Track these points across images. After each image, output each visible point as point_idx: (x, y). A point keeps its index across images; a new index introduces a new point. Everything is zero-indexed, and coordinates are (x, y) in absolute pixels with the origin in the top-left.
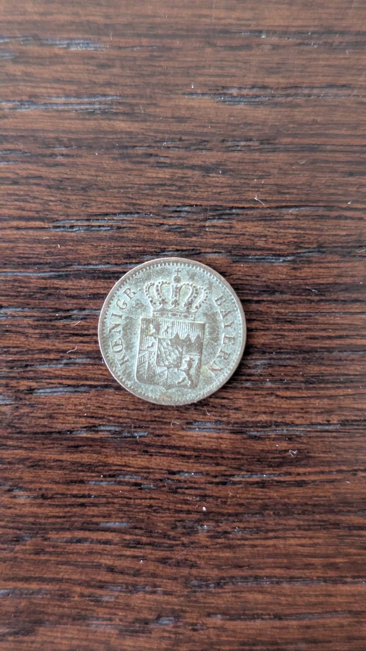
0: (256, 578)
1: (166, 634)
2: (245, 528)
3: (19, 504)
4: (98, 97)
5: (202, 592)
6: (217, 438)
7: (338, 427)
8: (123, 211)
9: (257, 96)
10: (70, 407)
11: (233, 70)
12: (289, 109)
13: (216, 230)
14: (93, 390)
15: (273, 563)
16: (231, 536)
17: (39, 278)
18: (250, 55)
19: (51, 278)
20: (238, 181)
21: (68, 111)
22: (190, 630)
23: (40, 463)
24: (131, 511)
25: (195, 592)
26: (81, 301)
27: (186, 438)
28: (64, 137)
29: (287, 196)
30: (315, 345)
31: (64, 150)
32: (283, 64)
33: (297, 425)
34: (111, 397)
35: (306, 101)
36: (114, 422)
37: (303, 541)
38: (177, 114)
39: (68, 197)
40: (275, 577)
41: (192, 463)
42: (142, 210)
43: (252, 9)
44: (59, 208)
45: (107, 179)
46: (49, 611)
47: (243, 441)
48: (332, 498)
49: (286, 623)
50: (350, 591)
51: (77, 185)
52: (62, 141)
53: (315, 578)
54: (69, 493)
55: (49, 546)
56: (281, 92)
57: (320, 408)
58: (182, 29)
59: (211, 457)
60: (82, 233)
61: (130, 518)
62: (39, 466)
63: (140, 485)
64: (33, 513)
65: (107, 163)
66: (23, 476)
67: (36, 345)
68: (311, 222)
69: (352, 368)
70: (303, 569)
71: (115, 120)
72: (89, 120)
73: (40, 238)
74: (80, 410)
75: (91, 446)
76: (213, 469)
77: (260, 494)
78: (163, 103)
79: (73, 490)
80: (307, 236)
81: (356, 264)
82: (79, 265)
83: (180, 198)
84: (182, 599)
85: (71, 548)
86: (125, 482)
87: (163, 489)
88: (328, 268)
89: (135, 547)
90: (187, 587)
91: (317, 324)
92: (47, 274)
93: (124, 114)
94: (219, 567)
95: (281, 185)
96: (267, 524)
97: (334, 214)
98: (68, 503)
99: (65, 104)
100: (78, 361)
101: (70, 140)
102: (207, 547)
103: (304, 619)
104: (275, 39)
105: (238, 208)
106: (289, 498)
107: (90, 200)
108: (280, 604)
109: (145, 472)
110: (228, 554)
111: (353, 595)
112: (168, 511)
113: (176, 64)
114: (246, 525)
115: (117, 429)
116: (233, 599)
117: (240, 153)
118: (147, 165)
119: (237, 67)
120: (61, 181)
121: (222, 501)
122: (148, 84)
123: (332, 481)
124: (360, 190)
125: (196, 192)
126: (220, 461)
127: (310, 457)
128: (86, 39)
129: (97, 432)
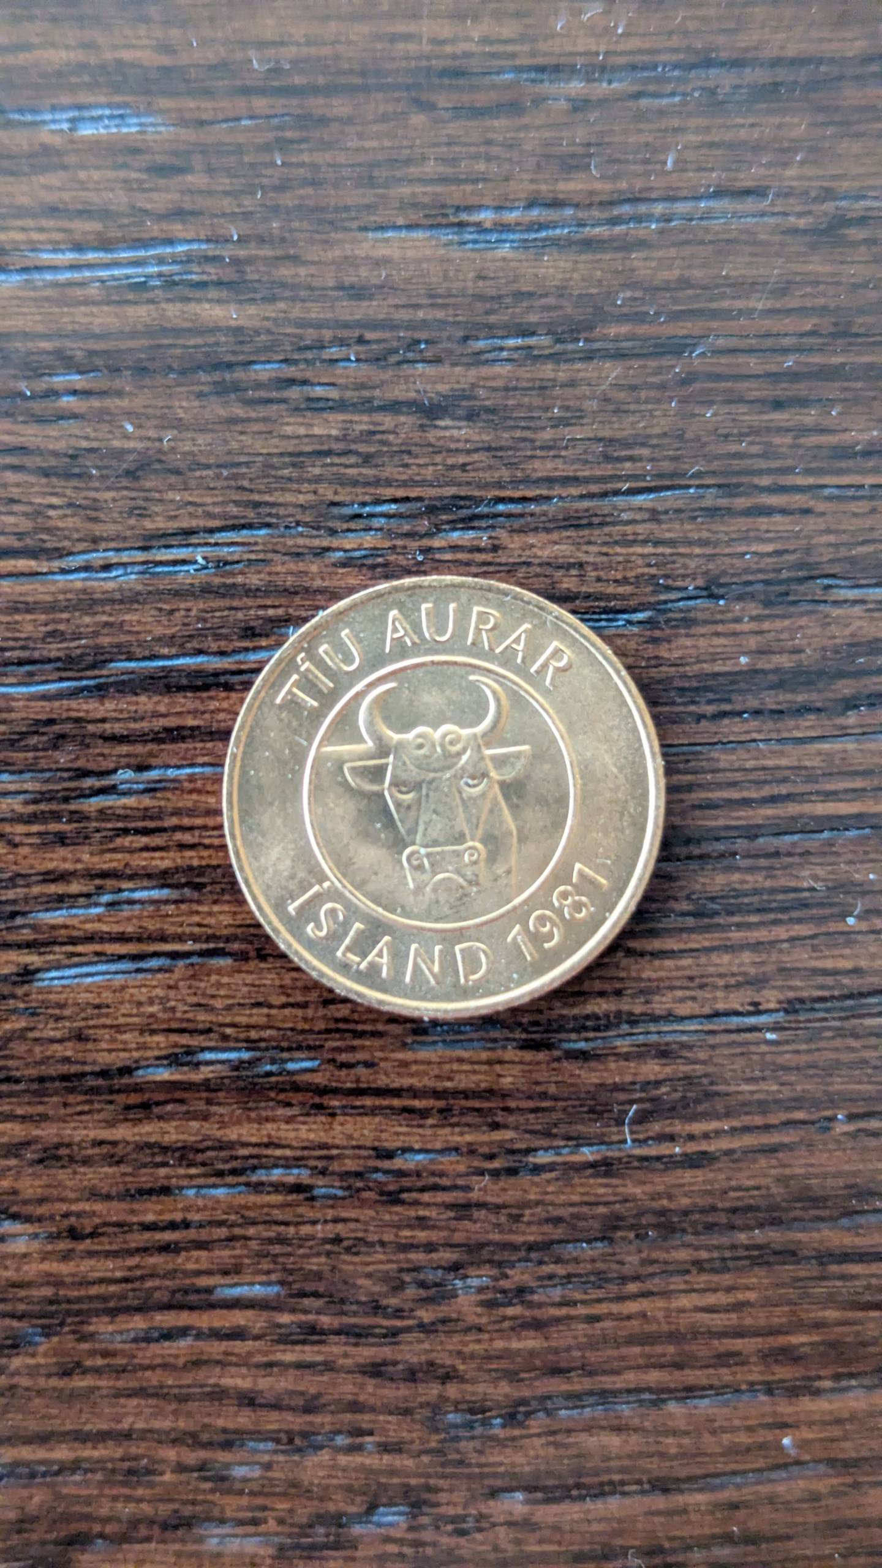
0: (605, 1396)
1: (392, 1548)
2: (569, 1276)
3: (14, 1256)
4: (153, 246)
5: (473, 1438)
6: (489, 1062)
7: (780, 1017)
8: (230, 522)
9: (541, 226)
10: (126, 1008)
11: (481, 166)
12: (620, 255)
13: (460, 556)
14: (181, 963)
15: (642, 1355)
16: (536, 1297)
17: (32, 698)
18: (519, 129)
19: (59, 696)
20: (506, 435)
21: (82, 284)
22: (450, 1534)
23: (63, 1152)
24: (290, 1255)
25: (456, 1439)
26: (140, 749)
27: (414, 1068)
28: (77, 349)
29: (628, 465)
30: (714, 823)
31: (76, 380)
32: (599, 145)
33: (683, 1019)
34: (225, 980)
35: (661, 232)
36: (237, 1040)
37: (711, 1299)
38: (348, 280)
39: (93, 494)
40: (649, 1390)
41: (433, 1126)
42: (277, 516)
43: (518, 15)
44: (70, 523)
45: (187, 447)
46: (104, 1511)
47: (555, 1065)
48: (774, 1190)
49: (680, 1500)
50: (831, 1412)
51: (114, 463)
52: (71, 358)
53: (744, 1387)
54: (135, 1219)
55: (93, 1353)
56: (596, 213)
57: (733, 975)
58: (351, 72)
59: (478, 1110)
60: (130, 579)
61: (291, 1272)
62: (58, 1158)
63: (308, 1188)
64: (49, 1275)
65: (184, 407)
66: (19, 1185)
67: (36, 862)
68: (687, 527)
69: (806, 873)
70: (714, 1366)
71: (199, 301)
72: (136, 303)
73: (30, 599)
74: (152, 1015)
75: (181, 1101)
76: (485, 1138)
77: (602, 1191)
78: (313, 253)
79: (145, 1212)
80: (681, 560)
81: (803, 621)
82: (129, 659)
83: (367, 484)
84: (425, 1459)
85: (148, 1354)
86: (271, 1184)
87: (366, 1195)
88: (734, 634)
89: (304, 1342)
90: (437, 1431)
91: (718, 771)
92: (53, 687)
93: (219, 284)
94: (512, 1376)
95: (611, 441)
96: (622, 1263)
97: (741, 503)
98: (133, 1245)
99: (73, 267)
100: (138, 895)
101: (92, 353)
102: (480, 1330)
103: (723, 1487)
104: (576, 87)
105: (511, 500)
106: (670, 1197)
107: (146, 499)
108: (662, 1455)
109: (319, 1158)
110: (530, 1342)
111: (839, 1421)
112: (378, 1248)
113: (342, 158)
114: (571, 1268)
115: (246, 1055)
116: (551, 1450)
117: (509, 367)
118: (283, 406)
119: (489, 159)
120: (73, 457)
121: (510, 1215)
122: (276, 209)
123: (773, 1150)
124: (802, 441)
125: (407, 466)
126: (498, 1119)
127: (717, 1094)
128: (118, 106)
129: (198, 1064)
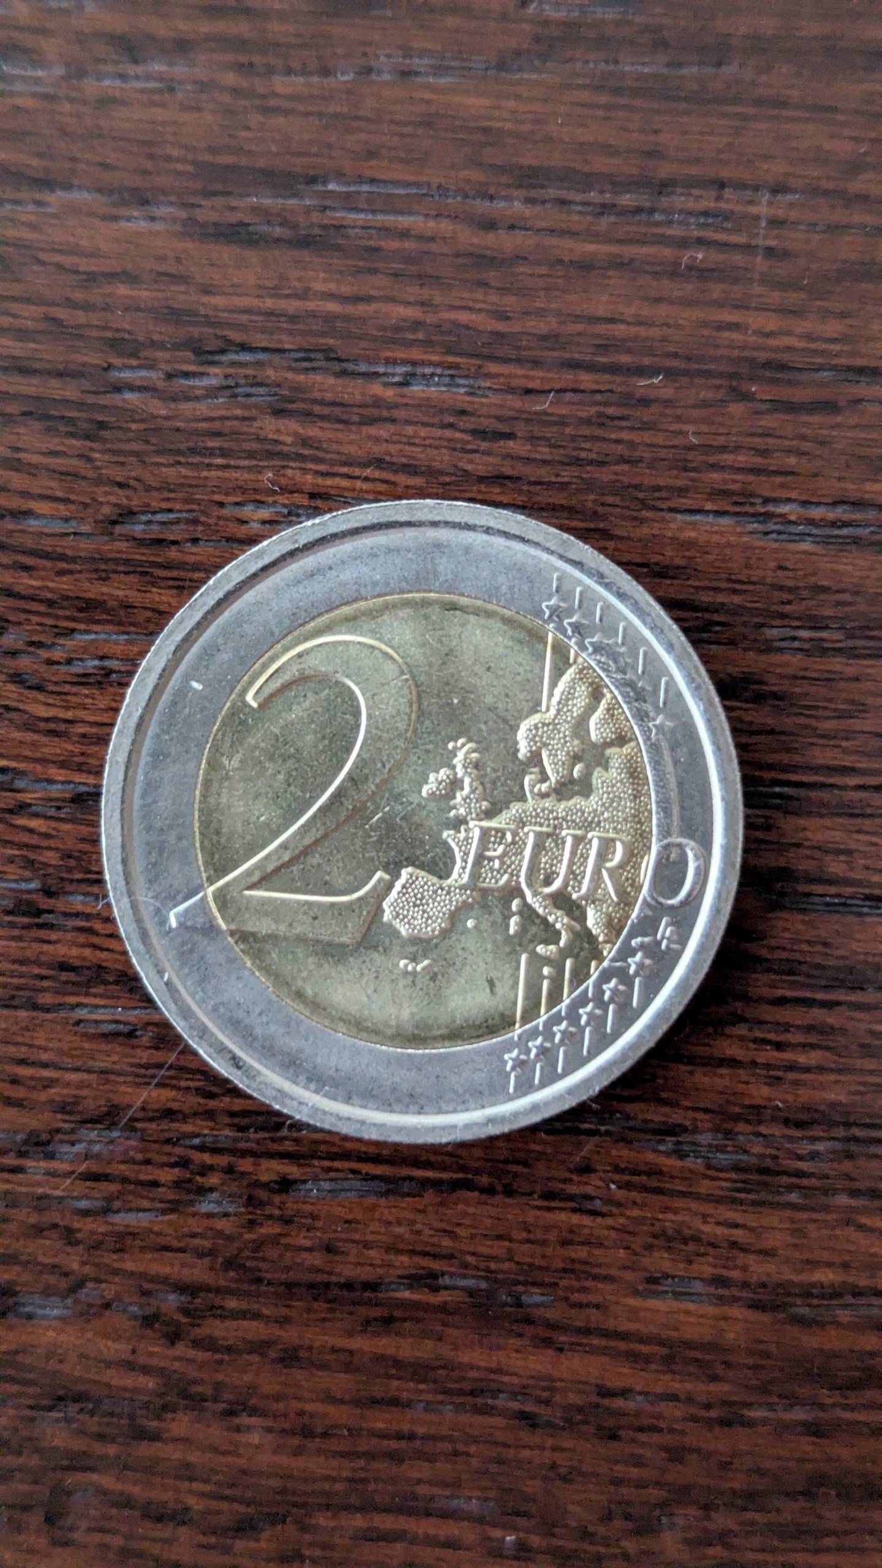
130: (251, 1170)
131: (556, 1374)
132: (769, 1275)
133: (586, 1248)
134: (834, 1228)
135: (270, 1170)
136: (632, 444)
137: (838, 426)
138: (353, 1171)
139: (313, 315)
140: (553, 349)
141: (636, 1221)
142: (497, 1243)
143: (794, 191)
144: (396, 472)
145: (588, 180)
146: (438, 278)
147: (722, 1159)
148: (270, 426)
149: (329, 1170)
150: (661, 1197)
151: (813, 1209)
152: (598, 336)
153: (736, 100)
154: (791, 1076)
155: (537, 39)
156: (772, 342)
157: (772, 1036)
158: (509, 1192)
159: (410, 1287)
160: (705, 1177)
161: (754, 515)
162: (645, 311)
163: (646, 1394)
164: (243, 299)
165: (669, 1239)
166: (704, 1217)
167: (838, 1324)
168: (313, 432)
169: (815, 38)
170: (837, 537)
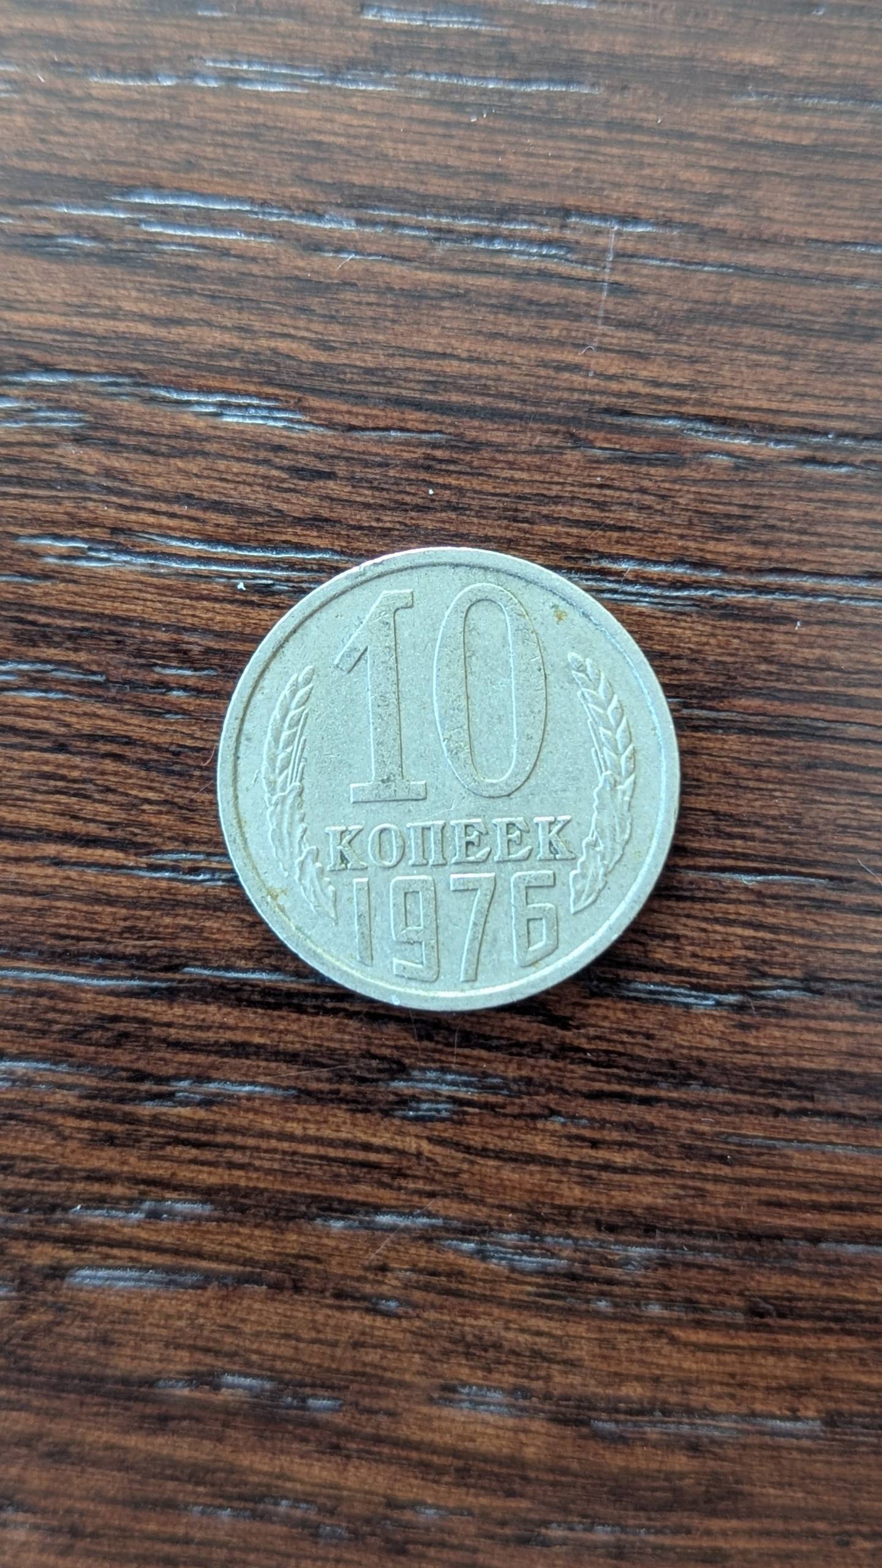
130: (24, 1252)
131: (342, 1482)
132: (572, 1386)
133: (380, 1351)
134: (644, 1340)
135: (43, 1255)
136: (461, 491)
137: (682, 480)
138: (131, 1259)
139: (121, 337)
140: (378, 384)
141: (435, 1324)
142: (283, 1341)
143: (647, 223)
144: (205, 509)
145: (423, 204)
146: (258, 302)
147: (529, 1262)
148: (71, 454)
149: (107, 1256)
150: (461, 1300)
151: (624, 1320)
152: (428, 372)
153: (585, 124)
154: (604, 1175)
155: (375, 48)
156: (614, 386)
157: (587, 1133)
158: (297, 1289)
159: (189, 1383)
160: (509, 1279)
161: (587, 572)
162: (481, 348)
163: (438, 1507)
164: (48, 316)
165: (468, 1345)
166: (509, 1321)
167: (645, 1442)
168: (117, 462)
169: (677, 59)
170: (677, 598)
